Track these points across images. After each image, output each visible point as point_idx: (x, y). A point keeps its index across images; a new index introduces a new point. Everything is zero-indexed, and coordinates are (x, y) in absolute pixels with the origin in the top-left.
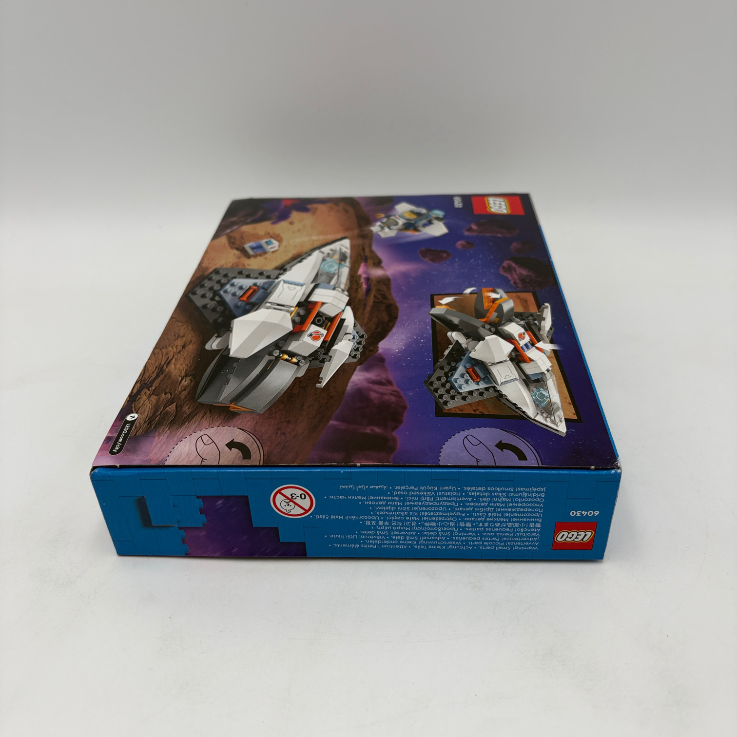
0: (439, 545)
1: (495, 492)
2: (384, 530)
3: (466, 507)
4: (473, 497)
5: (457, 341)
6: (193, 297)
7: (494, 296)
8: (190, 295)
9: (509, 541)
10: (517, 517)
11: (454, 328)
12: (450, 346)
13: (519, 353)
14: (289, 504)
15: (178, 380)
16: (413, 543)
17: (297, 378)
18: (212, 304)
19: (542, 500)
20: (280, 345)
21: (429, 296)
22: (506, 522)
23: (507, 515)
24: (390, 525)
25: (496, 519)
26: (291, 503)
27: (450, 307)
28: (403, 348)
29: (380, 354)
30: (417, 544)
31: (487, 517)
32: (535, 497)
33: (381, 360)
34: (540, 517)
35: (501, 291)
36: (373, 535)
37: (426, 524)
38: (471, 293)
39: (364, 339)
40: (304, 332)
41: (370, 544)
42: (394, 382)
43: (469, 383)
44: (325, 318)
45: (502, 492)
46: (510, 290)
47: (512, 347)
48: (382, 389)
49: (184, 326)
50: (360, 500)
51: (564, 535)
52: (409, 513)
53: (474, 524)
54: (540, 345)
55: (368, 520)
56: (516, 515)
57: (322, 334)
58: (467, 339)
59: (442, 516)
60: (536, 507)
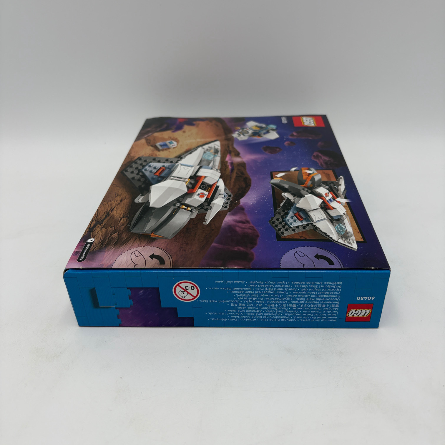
0: (276, 319)
1: (311, 285)
2: (242, 309)
3: (292, 294)
4: (297, 288)
5: (288, 198)
6: (126, 173)
7: (309, 172)
8: (124, 172)
9: (319, 316)
10: (324, 301)
11: (286, 190)
12: (283, 201)
13: (325, 204)
14: (184, 293)
15: (119, 220)
16: (260, 317)
17: (191, 219)
18: (138, 177)
19: (339, 290)
20: (180, 200)
21: (270, 173)
22: (317, 304)
23: (318, 299)
24: (246, 306)
25: (311, 302)
26: (185, 292)
27: (282, 179)
28: (255, 202)
29: (241, 206)
30: (262, 318)
31: (306, 300)
32: (336, 288)
33: (242, 209)
34: (338, 301)
35: (313, 169)
36: (236, 313)
37: (268, 305)
38: (295, 171)
39: (231, 197)
40: (195, 193)
41: (233, 318)
42: (250, 222)
43: (296, 221)
44: (207, 185)
45: (315, 285)
46: (319, 169)
47: (322, 201)
48: (243, 225)
49: (121, 189)
50: (228, 290)
51: (353, 312)
52: (258, 298)
53: (298, 305)
54: (338, 199)
55: (232, 303)
56: (324, 299)
57: (206, 195)
58: (294, 197)
59: (278, 300)
60: (336, 294)
